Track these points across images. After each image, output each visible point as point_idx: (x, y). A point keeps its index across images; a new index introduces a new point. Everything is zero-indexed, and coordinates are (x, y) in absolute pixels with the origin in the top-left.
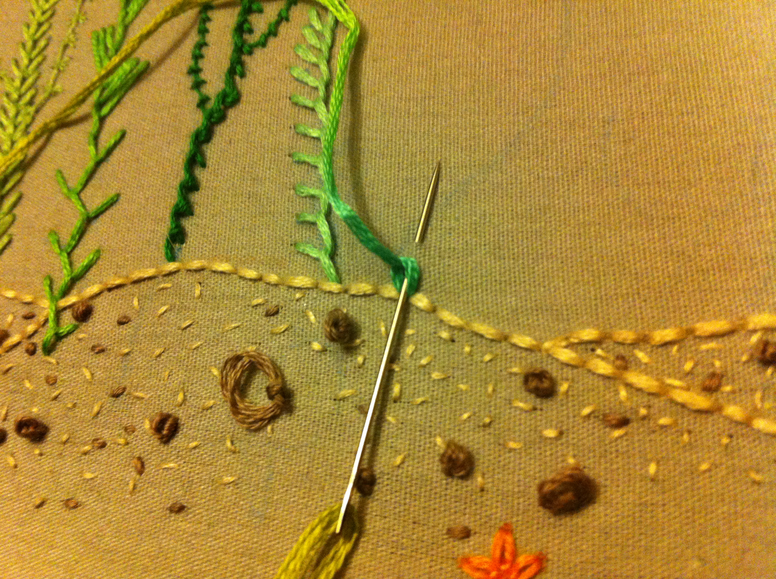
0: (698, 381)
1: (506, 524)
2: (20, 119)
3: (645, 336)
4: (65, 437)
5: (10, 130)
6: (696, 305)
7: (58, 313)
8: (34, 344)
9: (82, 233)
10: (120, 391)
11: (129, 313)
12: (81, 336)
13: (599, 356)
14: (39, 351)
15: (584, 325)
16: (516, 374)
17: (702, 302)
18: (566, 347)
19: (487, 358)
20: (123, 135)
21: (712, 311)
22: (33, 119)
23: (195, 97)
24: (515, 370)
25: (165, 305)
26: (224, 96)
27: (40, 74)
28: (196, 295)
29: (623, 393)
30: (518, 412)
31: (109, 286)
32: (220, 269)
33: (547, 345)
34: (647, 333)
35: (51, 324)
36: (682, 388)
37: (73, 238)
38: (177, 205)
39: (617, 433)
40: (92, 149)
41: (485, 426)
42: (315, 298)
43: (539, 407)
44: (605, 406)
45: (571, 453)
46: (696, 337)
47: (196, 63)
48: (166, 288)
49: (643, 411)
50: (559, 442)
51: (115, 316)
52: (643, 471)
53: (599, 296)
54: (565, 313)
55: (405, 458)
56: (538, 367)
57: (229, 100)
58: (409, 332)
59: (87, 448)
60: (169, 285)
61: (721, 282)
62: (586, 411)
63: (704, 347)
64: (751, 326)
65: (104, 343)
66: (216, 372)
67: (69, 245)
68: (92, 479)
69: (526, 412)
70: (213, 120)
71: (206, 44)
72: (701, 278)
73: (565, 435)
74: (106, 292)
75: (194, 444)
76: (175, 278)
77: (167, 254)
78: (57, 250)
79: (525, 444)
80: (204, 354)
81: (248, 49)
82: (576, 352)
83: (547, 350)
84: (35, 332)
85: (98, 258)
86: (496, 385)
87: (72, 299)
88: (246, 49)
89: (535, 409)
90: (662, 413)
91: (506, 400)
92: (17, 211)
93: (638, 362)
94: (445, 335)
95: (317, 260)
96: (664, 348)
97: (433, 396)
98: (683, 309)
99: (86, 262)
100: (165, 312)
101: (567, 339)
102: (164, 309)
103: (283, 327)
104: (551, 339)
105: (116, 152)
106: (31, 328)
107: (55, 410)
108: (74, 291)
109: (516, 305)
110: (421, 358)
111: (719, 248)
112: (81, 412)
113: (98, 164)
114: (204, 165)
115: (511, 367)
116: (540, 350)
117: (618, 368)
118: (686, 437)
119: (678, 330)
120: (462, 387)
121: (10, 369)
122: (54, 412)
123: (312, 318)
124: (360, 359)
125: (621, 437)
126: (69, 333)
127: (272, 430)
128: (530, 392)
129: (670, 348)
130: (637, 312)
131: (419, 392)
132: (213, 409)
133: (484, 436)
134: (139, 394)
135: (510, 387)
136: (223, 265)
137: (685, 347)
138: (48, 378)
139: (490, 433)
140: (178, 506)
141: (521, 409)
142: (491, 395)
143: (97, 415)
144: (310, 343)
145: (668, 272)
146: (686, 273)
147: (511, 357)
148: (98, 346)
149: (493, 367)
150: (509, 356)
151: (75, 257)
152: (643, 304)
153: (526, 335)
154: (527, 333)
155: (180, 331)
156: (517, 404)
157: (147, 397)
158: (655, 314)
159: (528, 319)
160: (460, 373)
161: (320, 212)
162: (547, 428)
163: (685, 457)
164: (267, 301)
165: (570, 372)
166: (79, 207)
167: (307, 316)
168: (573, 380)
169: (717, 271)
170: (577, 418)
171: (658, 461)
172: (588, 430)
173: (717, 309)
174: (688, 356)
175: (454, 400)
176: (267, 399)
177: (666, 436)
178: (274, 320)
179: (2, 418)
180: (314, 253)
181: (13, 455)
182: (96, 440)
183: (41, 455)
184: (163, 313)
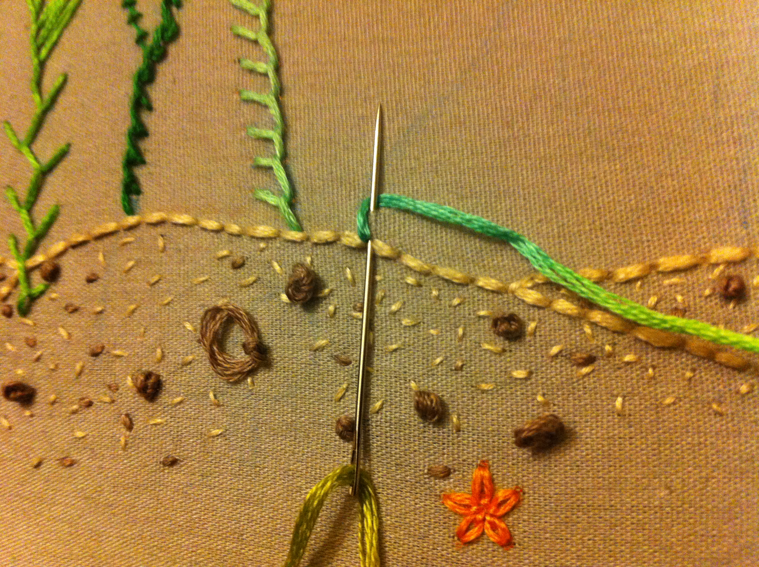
1: (483, 462)
3: (609, 273)
4: (52, 397)
6: (659, 240)
7: (28, 273)
8: (9, 306)
9: (38, 187)
10: (99, 350)
11: (96, 270)
12: (54, 295)
13: (562, 296)
14: (16, 313)
16: (484, 317)
17: (664, 235)
18: (531, 288)
19: (456, 302)
20: (66, 80)
21: (674, 245)
23: (133, 32)
24: (482, 313)
25: (131, 260)
26: (163, 31)
28: (161, 249)
29: (588, 330)
30: (488, 355)
31: (73, 243)
32: (181, 221)
33: (514, 286)
34: (611, 269)
35: (22, 286)
37: (30, 194)
38: (130, 154)
39: (585, 370)
40: (36, 96)
41: (457, 369)
42: (279, 248)
43: (507, 349)
44: (571, 345)
45: (541, 393)
46: (659, 273)
48: (130, 243)
49: (608, 348)
50: (529, 382)
51: (83, 274)
52: (610, 406)
53: (562, 234)
55: (383, 404)
56: (507, 311)
57: (169, 34)
58: (377, 278)
59: (75, 407)
60: (132, 239)
61: (684, 214)
62: (554, 350)
63: (667, 282)
64: (713, 260)
65: (77, 302)
66: (189, 327)
67: (28, 202)
68: (83, 437)
69: (496, 354)
70: (153, 58)
72: (663, 212)
73: (534, 375)
74: (71, 251)
75: (179, 399)
76: (138, 233)
77: (124, 206)
78: (16, 207)
79: (497, 385)
80: (176, 310)
82: (542, 292)
83: (513, 292)
84: (9, 294)
85: (58, 214)
86: (465, 329)
87: (39, 259)
89: (504, 351)
90: (627, 349)
91: (476, 342)
94: (410, 280)
95: (277, 207)
96: (628, 285)
97: (405, 342)
98: (646, 244)
99: (46, 219)
100: (132, 267)
101: (532, 279)
102: (131, 264)
103: (252, 279)
104: (517, 280)
105: (61, 99)
106: (4, 290)
107: (40, 371)
108: (41, 250)
110: (390, 305)
111: (681, 178)
112: (64, 372)
113: (45, 112)
114: (150, 108)
115: (479, 310)
116: (507, 292)
117: (582, 308)
118: (650, 371)
119: (640, 267)
120: (432, 332)
122: (38, 373)
123: (277, 267)
125: (588, 374)
126: (42, 293)
127: (253, 382)
128: (499, 334)
129: (633, 285)
130: (601, 248)
131: (391, 339)
132: (192, 365)
133: (457, 379)
134: (118, 352)
135: (480, 330)
136: (182, 217)
137: (648, 282)
138: (27, 340)
139: (462, 376)
140: (171, 459)
141: (491, 351)
142: (461, 339)
143: (80, 374)
144: (279, 294)
145: (631, 205)
146: (648, 206)
147: (479, 300)
148: (72, 305)
149: (462, 311)
150: (476, 299)
151: (35, 214)
152: (606, 240)
153: (491, 277)
154: (493, 274)
155: (149, 287)
156: (487, 346)
157: (126, 355)
158: (618, 250)
159: (493, 260)
160: (429, 318)
161: (275, 156)
162: (517, 369)
163: (650, 392)
164: (231, 252)
165: (536, 313)
166: (32, 160)
167: (272, 266)
168: (540, 319)
169: (679, 203)
170: (545, 358)
171: (624, 397)
172: (556, 369)
173: (679, 243)
174: (652, 292)
175: (425, 346)
176: (243, 354)
177: (632, 373)
178: (241, 272)
180: (274, 200)
181: (6, 417)
182: (82, 399)
183: (32, 416)
184: (130, 269)
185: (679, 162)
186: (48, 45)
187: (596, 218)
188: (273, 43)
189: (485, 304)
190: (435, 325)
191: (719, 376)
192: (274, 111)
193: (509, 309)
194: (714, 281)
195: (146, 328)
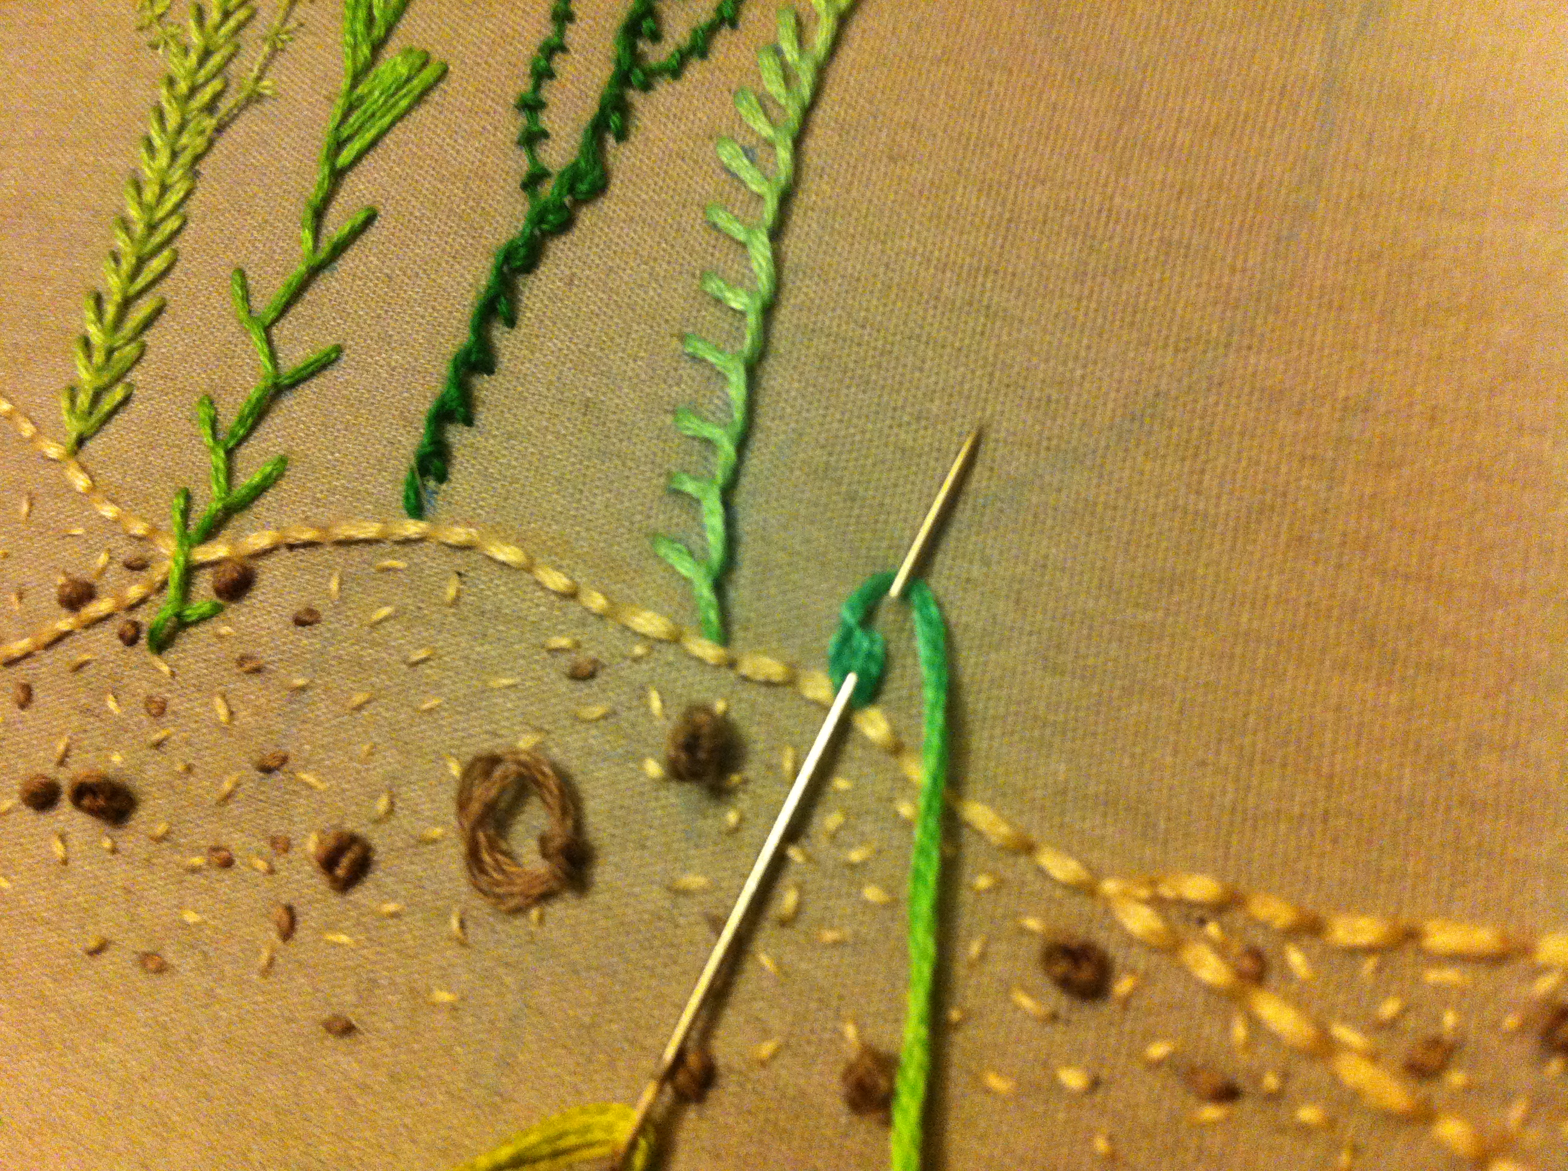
0: (1401, 1047)
2: (184, 140)
3: (1318, 920)
4: (162, 828)
5: (163, 159)
7: (190, 571)
8: (136, 625)
9: (260, 413)
10: (277, 763)
11: (318, 605)
12: (225, 630)
13: (1208, 940)
14: (143, 641)
15: (1196, 866)
16: (1031, 933)
18: (1147, 902)
19: (982, 882)
20: (370, 219)
21: (1469, 901)
22: (211, 143)
23: (522, 164)
24: (1032, 924)
25: (387, 604)
26: (573, 177)
27: (238, 47)
28: (448, 598)
29: (1239, 1031)
30: (1018, 1017)
31: (291, 540)
32: (501, 557)
33: (1110, 886)
34: (1323, 912)
35: (171, 592)
36: (1362, 1055)
37: (241, 421)
38: (443, 396)
39: (1211, 1112)
40: (307, 235)
41: (947, 1025)
42: (671, 665)
43: (1063, 1013)
44: (1196, 1049)
45: (1105, 1129)
46: (1421, 952)
47: (537, 87)
48: (395, 570)
49: (1271, 1081)
50: (1088, 1103)
51: (291, 605)
53: (1240, 806)
55: (777, 1048)
56: (1080, 933)
57: (583, 187)
58: (841, 783)
59: (197, 861)
60: (400, 564)
62: (1158, 1050)
63: (1433, 976)
65: (265, 656)
66: (455, 769)
67: (233, 435)
68: (197, 925)
69: (1035, 1020)
70: (545, 227)
71: (563, 49)
73: (1102, 1089)
74: (284, 550)
75: (391, 907)
76: (415, 554)
77: (407, 498)
78: (208, 440)
79: (1020, 1086)
80: (442, 727)
81: (640, 76)
82: (1166, 919)
83: (1107, 900)
84: (143, 601)
85: (281, 475)
86: (986, 945)
87: (217, 550)
88: (637, 75)
89: (1055, 1018)
90: (1309, 1095)
91: (1001, 981)
92: (151, 337)
93: (1287, 975)
94: (906, 809)
95: (687, 581)
96: (1348, 956)
97: (858, 933)
99: (257, 478)
100: (386, 619)
101: (1153, 883)
102: (385, 611)
103: (597, 711)
104: (1122, 877)
105: (351, 253)
106: (134, 592)
107: (153, 768)
108: (227, 533)
109: (1067, 781)
110: (851, 846)
112: (199, 785)
113: (315, 272)
114: (511, 322)
115: (1026, 914)
116: (1093, 894)
117: (1241, 975)
118: (1345, 1157)
119: (1385, 927)
121: (87, 663)
122: (151, 772)
123: (656, 704)
124: (732, 817)
125: (1213, 1124)
126: (203, 619)
127: (541, 920)
128: (1053, 979)
129: (1358, 962)
130: (1315, 862)
131: (833, 917)
132: (438, 846)
134: (309, 778)
135: (1016, 958)
136: (507, 549)
137: (1394, 963)
138: (150, 699)
139: (953, 1044)
140: (342, 1022)
141: (1027, 1010)
142: (974, 964)
143: (229, 796)
144: (645, 758)
145: (1400, 789)
146: (1436, 800)
147: (1031, 893)
148: (251, 658)
149: (990, 906)
150: (1026, 889)
151: (240, 464)
152: (1328, 847)
153: (1070, 854)
154: (1076, 848)
155: (405, 668)
156: (1021, 999)
157: (321, 787)
158: (1348, 876)
159: (1084, 819)
161: (713, 480)
162: (1070, 1064)
164: (577, 645)
165: (1143, 960)
166: (264, 358)
167: (647, 697)
168: (1146, 975)
169: (1502, 812)
170: (1134, 1061)
172: (1151, 1090)
173: (1481, 898)
174: (1394, 988)
176: (538, 855)
177: (1306, 1147)
178: (583, 689)
179: (56, 759)
180: (685, 567)
181: (63, 838)
182: (215, 849)
183: (114, 851)
184: (380, 622)
186: (359, 143)
187: (1321, 794)
188: (776, 258)
189: (1043, 906)
192: (736, 390)
193: (1089, 931)
194: (1529, 1004)
195: (374, 746)
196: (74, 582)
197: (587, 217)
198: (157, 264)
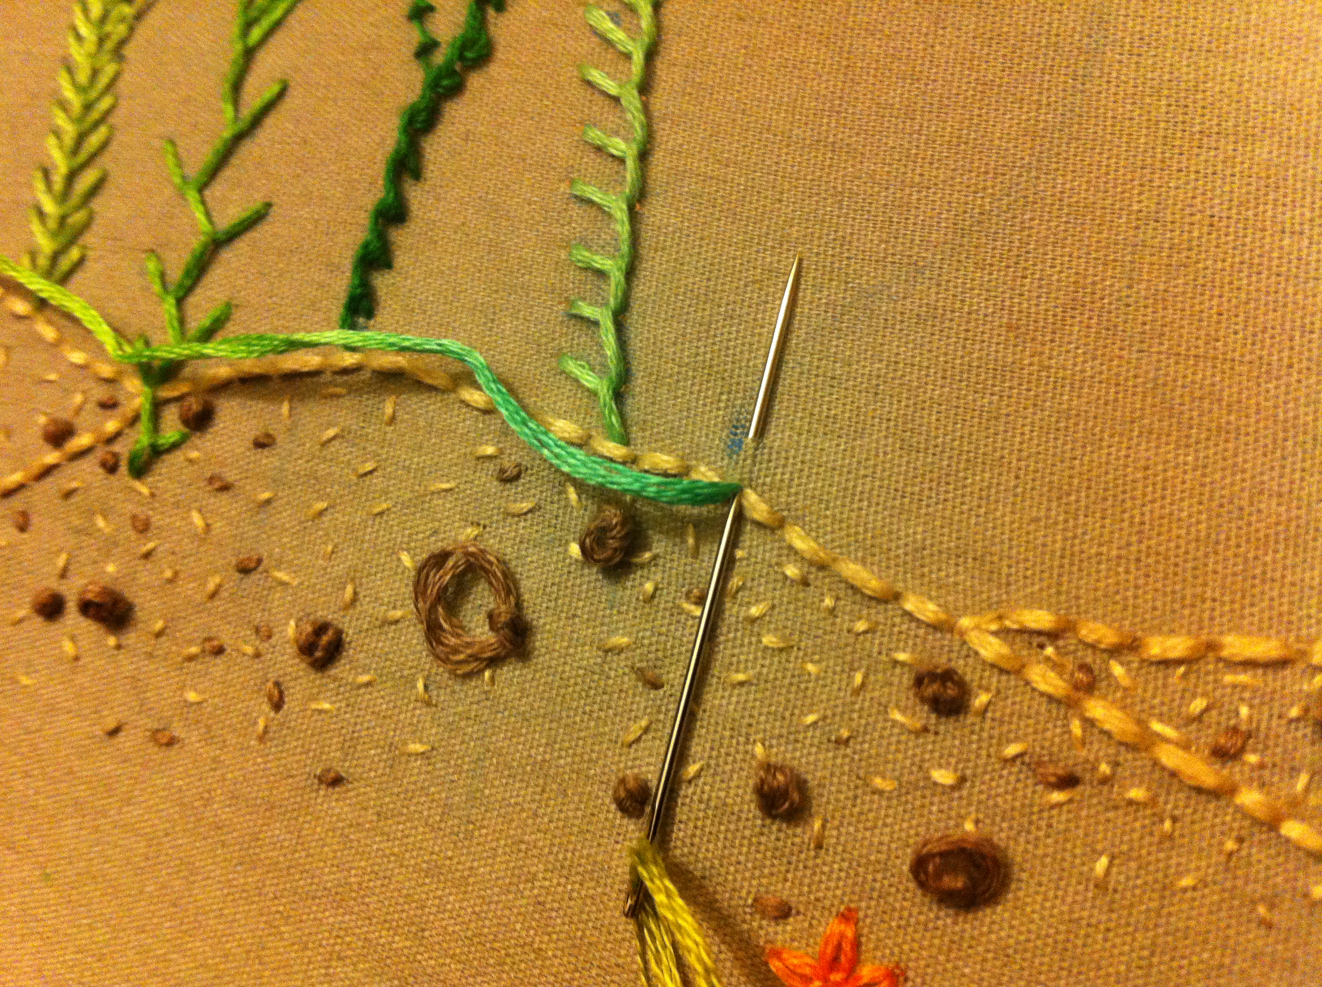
0: (1208, 737)
1: (849, 909)
3: (1135, 639)
4: (159, 625)
5: (90, 46)
6: (1233, 602)
7: (158, 406)
8: (115, 455)
9: (203, 265)
10: (253, 565)
11: (273, 429)
12: (194, 454)
13: (1048, 659)
14: (123, 469)
15: (1033, 602)
16: (903, 664)
17: (1243, 597)
18: (995, 634)
19: (861, 626)
20: (283, 91)
21: (1256, 618)
22: (132, 30)
23: (413, 36)
24: (902, 656)
25: (333, 425)
26: (463, 46)
28: (386, 418)
29: (1077, 731)
30: (896, 731)
31: (243, 375)
33: (965, 622)
34: (1139, 634)
35: (144, 425)
36: (1177, 744)
37: (188, 273)
38: (366, 246)
39: (1057, 796)
40: (227, 106)
41: (838, 742)
43: (932, 728)
44: (1042, 748)
45: (973, 816)
46: (1219, 659)
48: (337, 396)
49: (1104, 768)
50: (956, 795)
51: (250, 431)
52: (1085, 868)
53: (1068, 553)
54: (1005, 570)
55: (702, 769)
56: (942, 662)
57: (471, 55)
59: (194, 650)
60: (342, 391)
61: (1285, 568)
62: (1012, 750)
63: (1229, 678)
65: (230, 476)
66: (406, 559)
67: (181, 286)
68: (199, 703)
69: (910, 732)
70: (440, 91)
72: (1251, 555)
73: (968, 784)
74: (237, 385)
75: (365, 678)
76: (351, 382)
78: (159, 290)
79: (900, 785)
80: (392, 527)
82: (1012, 644)
83: (962, 634)
84: (119, 434)
85: (227, 319)
86: (866, 676)
87: (179, 387)
89: (925, 730)
90: (1137, 778)
91: (880, 704)
92: (97, 204)
93: (1112, 684)
94: (792, 571)
95: (593, 394)
96: (1162, 667)
97: (760, 674)
98: (1208, 604)
99: (207, 322)
100: (334, 438)
101: (1000, 619)
102: (331, 432)
103: (525, 506)
104: (974, 614)
105: (269, 121)
106: (111, 426)
107: (145, 575)
109: (924, 539)
110: (749, 604)
111: (1294, 504)
112: (187, 587)
113: (237, 139)
114: (418, 175)
115: (897, 649)
116: (951, 630)
117: (1076, 687)
118: (1167, 825)
119: (1191, 642)
120: (810, 667)
121: (75, 490)
122: (143, 578)
123: (573, 497)
125: (1059, 805)
126: (175, 447)
127: (492, 679)
128: (923, 700)
129: (1170, 671)
130: (1129, 594)
131: (739, 662)
132: (400, 625)
133: (835, 758)
134: (282, 576)
135: (891, 684)
137: (1198, 671)
138: (134, 518)
139: (845, 756)
140: (332, 775)
141: (902, 725)
142: (857, 692)
143: (213, 596)
144: (567, 543)
145: (1198, 531)
146: (1228, 539)
147: (900, 633)
148: (220, 478)
149: (868, 645)
150: (896, 629)
151: (190, 311)
152: (1141, 581)
153: (930, 598)
154: (933, 593)
155: (354, 478)
156: (897, 716)
157: (294, 583)
158: (1159, 604)
159: (939, 570)
160: (810, 643)
161: (606, 304)
162: (940, 766)
163: (1158, 861)
164: (501, 451)
165: (995, 680)
166: (200, 216)
167: (565, 492)
168: (998, 692)
169: (1281, 547)
170: (993, 760)
171: (1112, 858)
172: (1008, 783)
173: (1266, 615)
174: (1200, 690)
175: (794, 689)
176: (487, 628)
177: (1135, 820)
178: (512, 490)
179: (57, 572)
180: (590, 380)
181: (73, 639)
182: (209, 639)
183: (119, 647)
184: (330, 440)
185: (1297, 476)
186: (266, 23)
187: (1134, 539)
188: (646, 109)
189: (910, 642)
190: (816, 657)
191: (1281, 859)
192: (623, 228)
193: (950, 660)
194: (1308, 696)
195: (336, 546)
196: (55, 421)
197: (475, 81)
198: (94, 140)
